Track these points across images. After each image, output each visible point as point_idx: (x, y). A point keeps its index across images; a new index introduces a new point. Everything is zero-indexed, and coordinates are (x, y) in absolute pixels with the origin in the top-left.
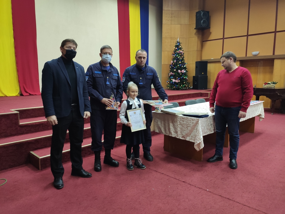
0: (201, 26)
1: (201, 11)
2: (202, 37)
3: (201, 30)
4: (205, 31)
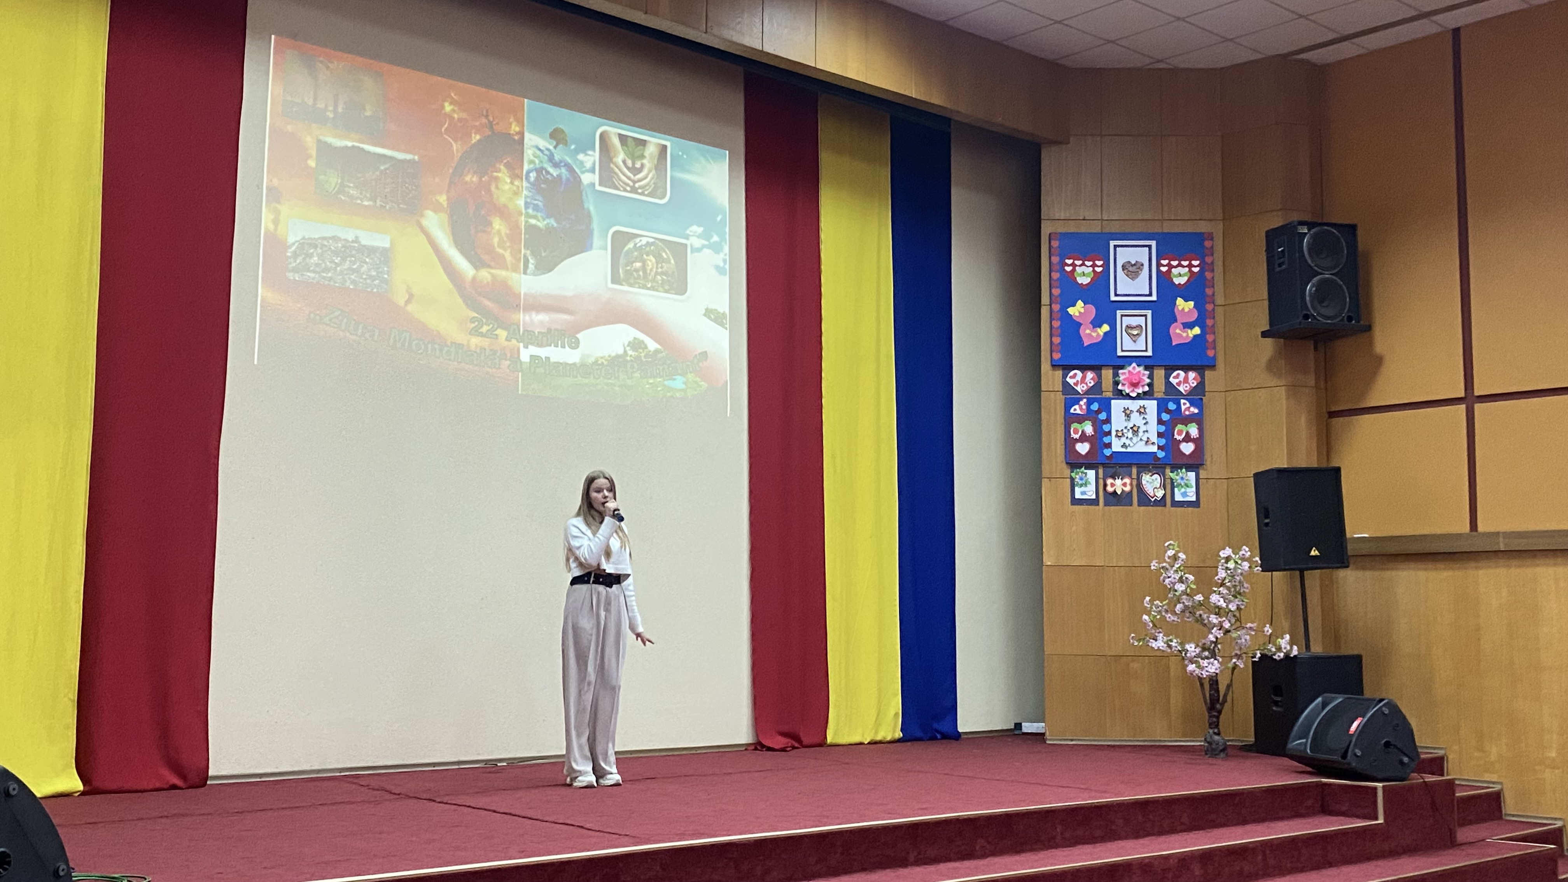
0: (1306, 317)
1: (1302, 223)
2: (1322, 385)
3: (1312, 342)
4: (1342, 347)
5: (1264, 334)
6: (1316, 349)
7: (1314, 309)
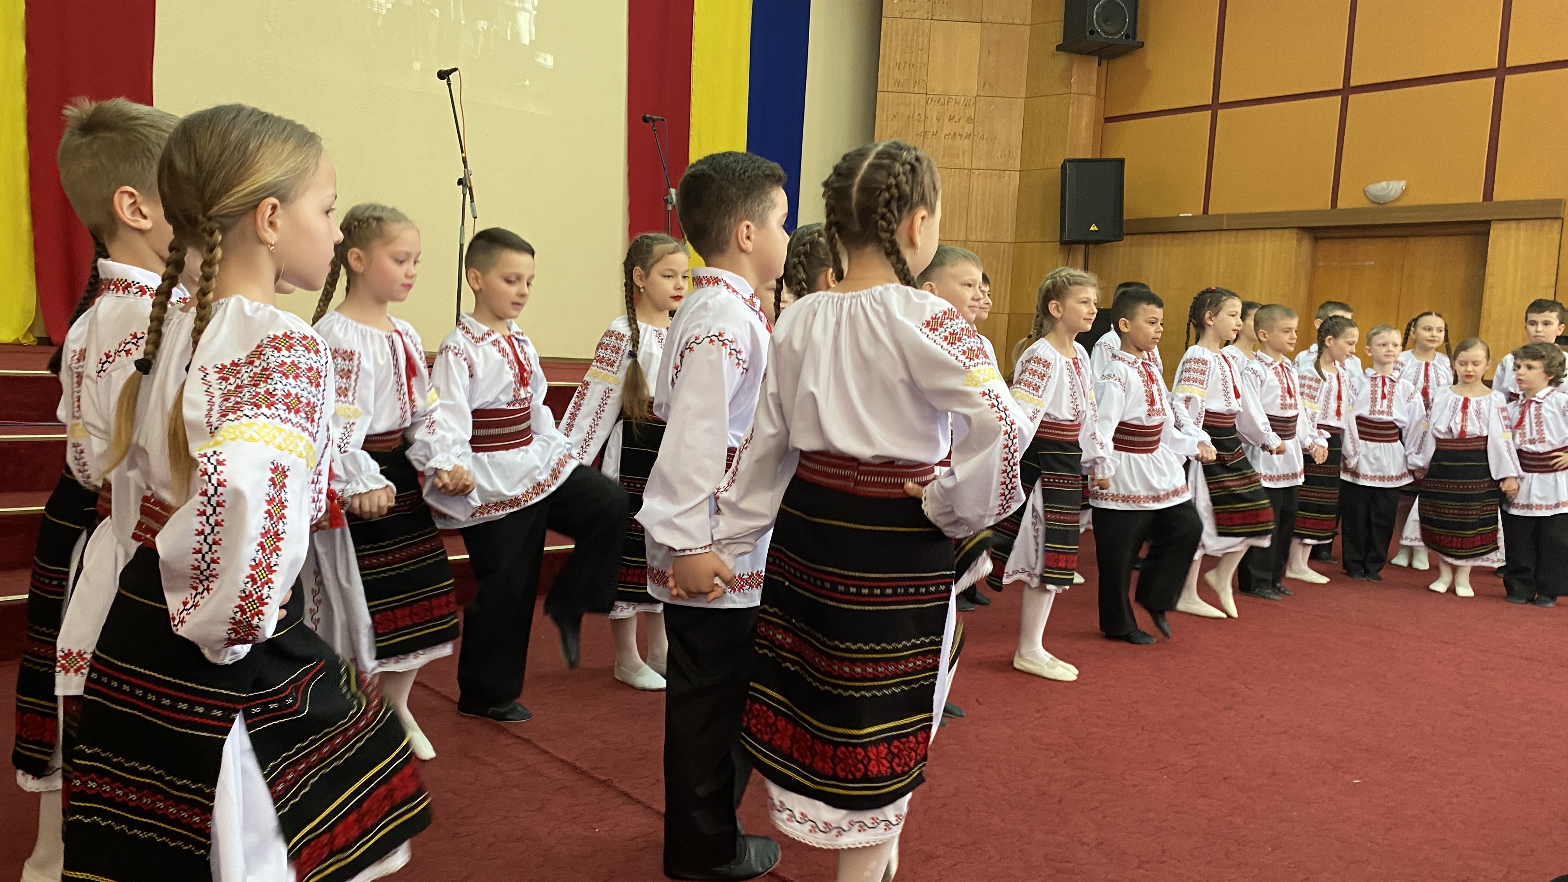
0: (1092, 32)
2: (1103, 96)
3: (1097, 58)
4: (1120, 64)
5: (1059, 48)
6: (1099, 65)
7: (1100, 27)
